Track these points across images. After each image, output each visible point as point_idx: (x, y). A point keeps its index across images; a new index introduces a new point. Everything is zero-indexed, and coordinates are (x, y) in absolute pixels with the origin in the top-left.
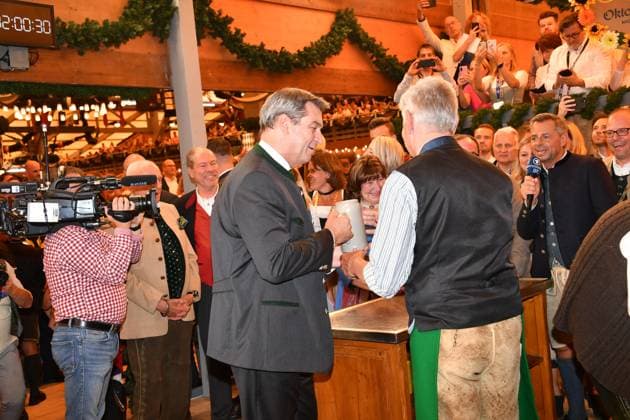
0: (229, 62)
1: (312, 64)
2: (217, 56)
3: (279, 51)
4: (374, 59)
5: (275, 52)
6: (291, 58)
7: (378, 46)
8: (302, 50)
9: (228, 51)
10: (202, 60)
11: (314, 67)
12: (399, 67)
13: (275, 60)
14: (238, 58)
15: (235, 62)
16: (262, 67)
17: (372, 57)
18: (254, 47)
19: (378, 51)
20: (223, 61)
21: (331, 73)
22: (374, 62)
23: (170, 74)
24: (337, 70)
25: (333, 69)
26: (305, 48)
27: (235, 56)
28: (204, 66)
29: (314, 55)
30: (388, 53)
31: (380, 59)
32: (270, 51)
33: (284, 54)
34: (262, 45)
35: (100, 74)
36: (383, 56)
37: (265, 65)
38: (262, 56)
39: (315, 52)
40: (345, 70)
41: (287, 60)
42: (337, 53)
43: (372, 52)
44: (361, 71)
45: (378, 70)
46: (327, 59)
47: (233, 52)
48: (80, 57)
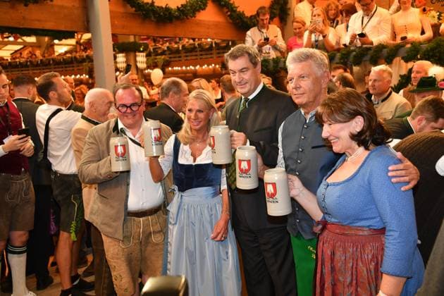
0: (129, 14)
1: (186, 16)
2: (121, 10)
3: (164, 7)
4: (229, 13)
5: (162, 8)
6: (173, 12)
7: (232, 4)
8: (180, 6)
9: (128, 6)
10: (111, 12)
11: (188, 19)
12: (245, 20)
13: (162, 14)
14: (136, 11)
15: (133, 14)
16: (153, 18)
17: (227, 12)
18: (148, 3)
19: (232, 8)
20: (126, 13)
21: (199, 24)
22: (229, 16)
23: (88, 22)
24: (204, 21)
25: (200, 20)
26: (182, 5)
27: (134, 9)
28: (113, 16)
29: (188, 10)
30: (238, 10)
31: (233, 14)
32: (158, 7)
33: (167, 9)
34: (153, 3)
35: (39, 21)
36: (235, 11)
37: (155, 17)
38: (153, 10)
39: (189, 8)
40: (209, 21)
41: (170, 13)
42: (204, 9)
43: (228, 8)
44: (219, 22)
45: (231, 21)
46: (197, 13)
47: (132, 6)
48: (25, 8)
